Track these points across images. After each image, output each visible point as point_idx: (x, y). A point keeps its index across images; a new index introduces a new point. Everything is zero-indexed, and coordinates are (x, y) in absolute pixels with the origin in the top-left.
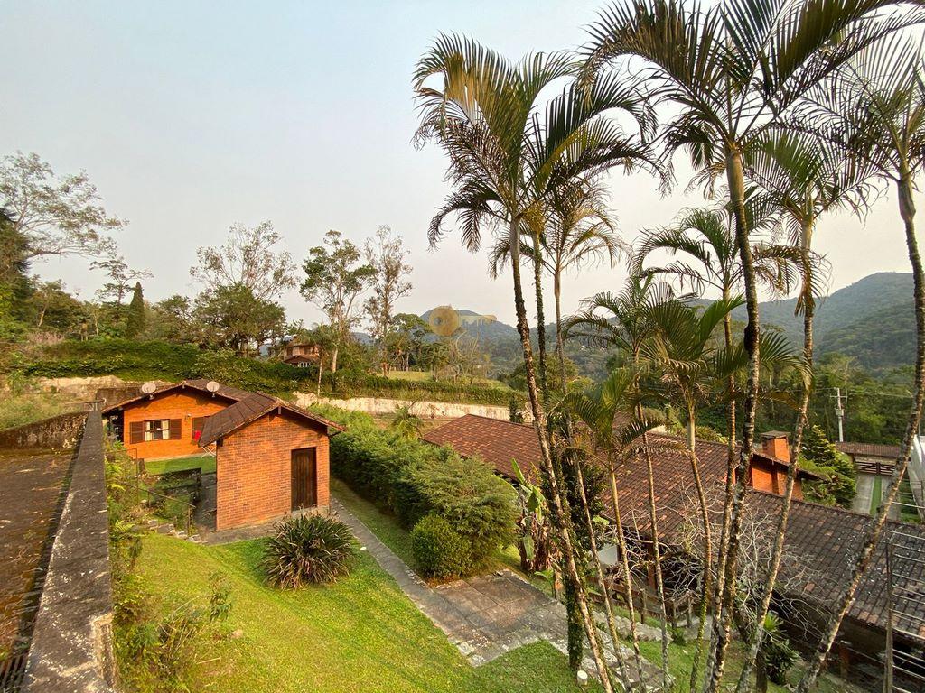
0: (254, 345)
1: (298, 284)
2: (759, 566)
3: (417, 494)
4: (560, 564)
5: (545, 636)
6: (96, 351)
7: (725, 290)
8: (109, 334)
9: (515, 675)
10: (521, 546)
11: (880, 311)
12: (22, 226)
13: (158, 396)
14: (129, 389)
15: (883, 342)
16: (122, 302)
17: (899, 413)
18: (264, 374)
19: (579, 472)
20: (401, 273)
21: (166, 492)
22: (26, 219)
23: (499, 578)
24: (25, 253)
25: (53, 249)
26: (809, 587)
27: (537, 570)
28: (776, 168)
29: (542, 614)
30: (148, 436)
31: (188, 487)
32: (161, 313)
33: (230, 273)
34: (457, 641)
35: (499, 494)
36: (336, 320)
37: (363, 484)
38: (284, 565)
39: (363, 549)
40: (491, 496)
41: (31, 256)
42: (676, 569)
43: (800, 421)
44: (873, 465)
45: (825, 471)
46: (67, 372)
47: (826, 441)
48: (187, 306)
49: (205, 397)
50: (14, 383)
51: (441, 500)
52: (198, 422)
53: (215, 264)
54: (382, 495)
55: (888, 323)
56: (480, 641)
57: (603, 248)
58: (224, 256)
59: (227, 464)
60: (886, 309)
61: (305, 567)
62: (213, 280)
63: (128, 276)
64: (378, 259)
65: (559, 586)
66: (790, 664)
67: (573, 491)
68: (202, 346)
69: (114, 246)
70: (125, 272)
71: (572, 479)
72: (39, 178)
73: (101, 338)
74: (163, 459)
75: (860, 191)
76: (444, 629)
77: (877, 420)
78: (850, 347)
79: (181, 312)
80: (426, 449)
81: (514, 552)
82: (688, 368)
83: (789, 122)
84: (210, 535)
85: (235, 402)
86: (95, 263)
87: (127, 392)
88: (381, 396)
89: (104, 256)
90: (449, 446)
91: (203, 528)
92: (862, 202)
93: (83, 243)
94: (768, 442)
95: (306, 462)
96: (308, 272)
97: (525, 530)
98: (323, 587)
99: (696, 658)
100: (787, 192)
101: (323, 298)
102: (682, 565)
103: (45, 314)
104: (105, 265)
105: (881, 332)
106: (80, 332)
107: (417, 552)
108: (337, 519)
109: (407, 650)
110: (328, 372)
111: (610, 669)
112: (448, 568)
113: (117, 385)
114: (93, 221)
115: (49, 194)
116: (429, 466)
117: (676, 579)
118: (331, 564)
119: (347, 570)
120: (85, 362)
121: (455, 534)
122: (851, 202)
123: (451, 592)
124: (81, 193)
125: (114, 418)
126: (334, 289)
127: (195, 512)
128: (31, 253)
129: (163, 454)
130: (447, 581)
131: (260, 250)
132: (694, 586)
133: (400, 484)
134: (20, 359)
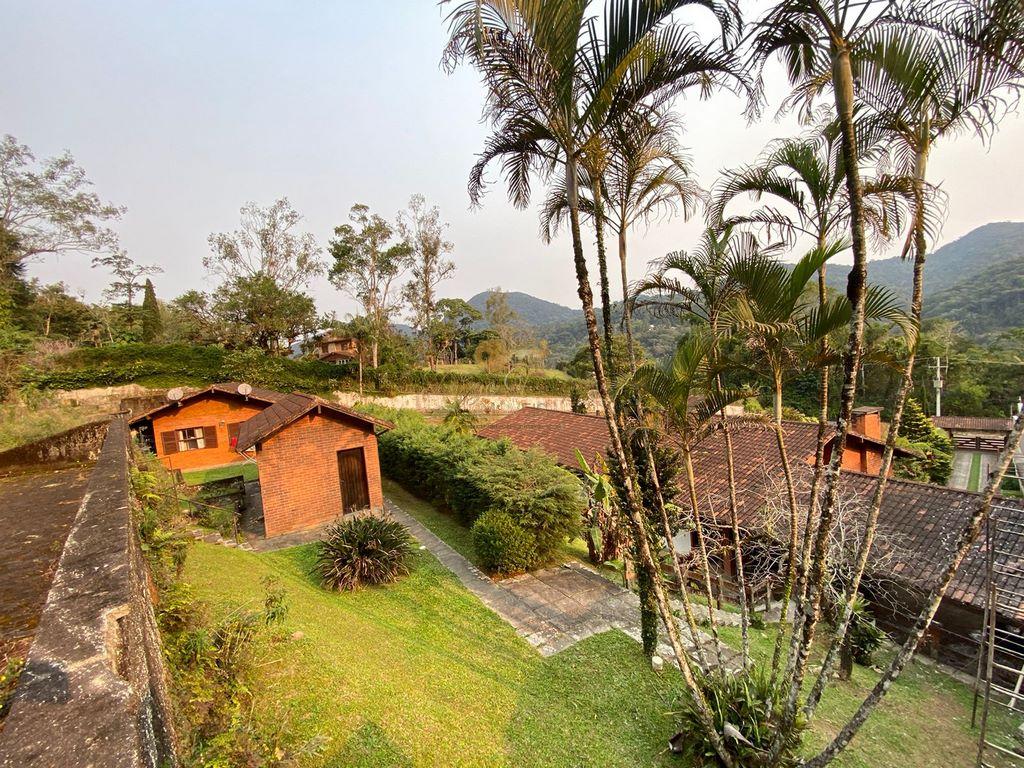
0: (284, 343)
1: (326, 270)
2: (845, 547)
3: (476, 490)
4: (632, 554)
5: (617, 625)
6: (112, 357)
7: (820, 239)
8: (124, 339)
9: (587, 663)
10: (589, 538)
11: (989, 268)
12: (9, 222)
13: (187, 402)
14: (155, 397)
15: (992, 303)
16: (133, 302)
17: (1006, 382)
18: (299, 374)
19: (651, 455)
20: (441, 250)
21: (209, 501)
22: (13, 214)
23: (567, 570)
24: (17, 253)
25: (47, 246)
26: (899, 567)
27: (607, 560)
28: (887, 81)
29: (613, 603)
30: (183, 446)
31: (231, 495)
32: (177, 312)
33: (248, 262)
34: (526, 634)
35: (563, 485)
36: (372, 310)
37: (418, 484)
38: (340, 568)
39: (423, 548)
40: (555, 488)
41: (24, 256)
42: (755, 552)
43: (903, 384)
44: (973, 440)
45: (919, 447)
46: (85, 383)
47: (922, 415)
48: (205, 303)
49: (238, 401)
50: (28, 397)
51: (501, 494)
52: (234, 429)
53: (231, 252)
54: (438, 493)
55: (998, 282)
56: (550, 632)
57: (675, 197)
58: (239, 242)
59: (269, 469)
60: (996, 266)
61: (362, 569)
62: (230, 271)
63: (135, 273)
64: (413, 236)
65: (631, 575)
66: (877, 645)
67: (644, 476)
68: (227, 347)
69: (114, 238)
70: (132, 268)
71: (643, 464)
72: (20, 165)
73: (115, 344)
74: (201, 469)
75: (985, 107)
76: (513, 623)
77: (979, 391)
78: (953, 311)
79: (200, 310)
80: (482, 444)
81: (581, 544)
82: (774, 330)
83: (906, 14)
84: (261, 542)
85: (271, 404)
86: (96, 259)
87: (153, 400)
88: (430, 392)
89: (105, 252)
90: (507, 440)
91: (251, 536)
92: (987, 120)
93: (79, 237)
94: (857, 418)
95: (354, 463)
96: (336, 255)
97: (593, 522)
98: (383, 587)
99: (779, 639)
100: (899, 111)
101: (355, 285)
102: (762, 549)
103: (51, 322)
104: (108, 261)
105: (989, 293)
106: (93, 340)
107: (480, 548)
108: (392, 520)
109: (476, 645)
110: (369, 368)
111: (688, 652)
112: (513, 562)
113: (142, 393)
114: (87, 210)
115: (33, 182)
116: (487, 461)
117: (756, 562)
118: (390, 564)
119: (406, 570)
120: (103, 369)
121: (518, 528)
122: (974, 120)
123: (517, 586)
124: (69, 178)
125: (143, 428)
126: (367, 274)
127: (241, 520)
128: (24, 253)
129: (201, 465)
130: (513, 576)
131: (278, 233)
132: (775, 568)
133: (456, 480)
134: (31, 371)
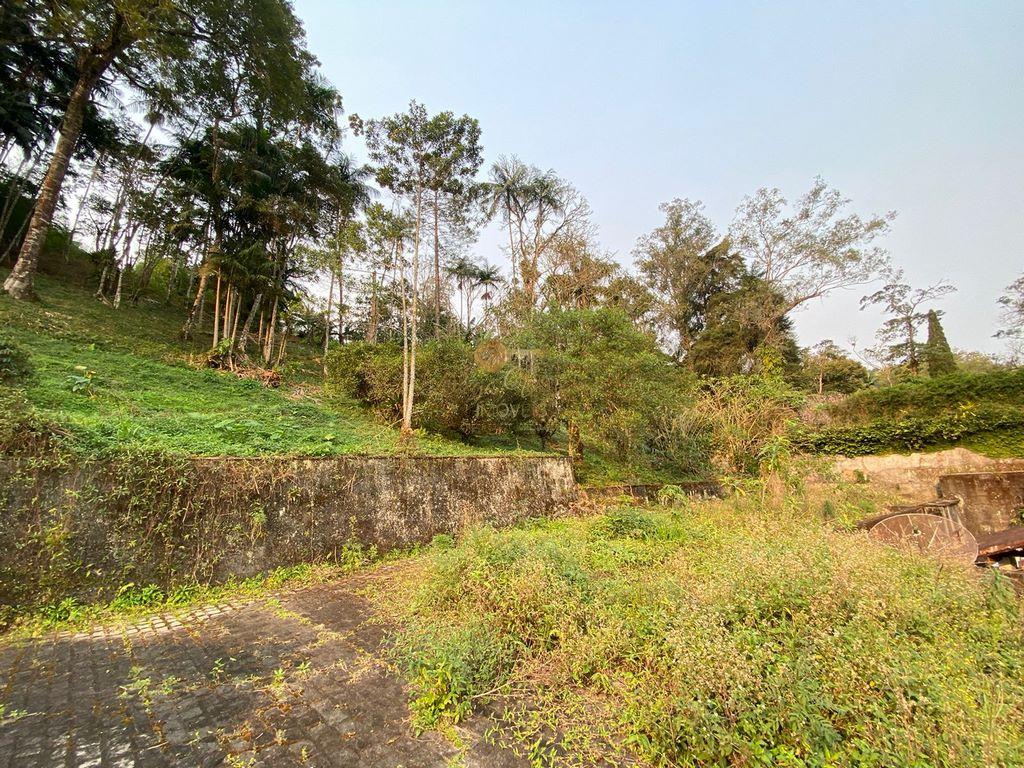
16: (916, 340)
24: (782, 308)
41: (789, 309)
46: (872, 445)
86: (864, 298)
93: (843, 271)
103: (823, 384)
104: (878, 297)
113: (977, 467)
124: (823, 208)
128: (788, 306)
134: (798, 428)
